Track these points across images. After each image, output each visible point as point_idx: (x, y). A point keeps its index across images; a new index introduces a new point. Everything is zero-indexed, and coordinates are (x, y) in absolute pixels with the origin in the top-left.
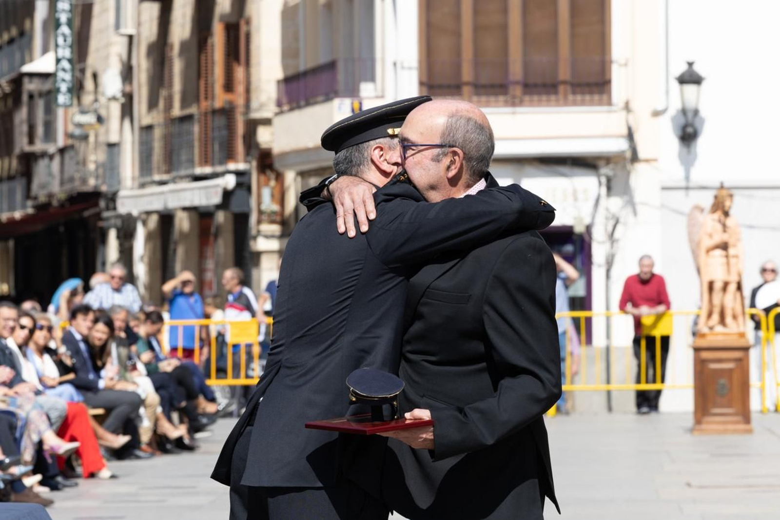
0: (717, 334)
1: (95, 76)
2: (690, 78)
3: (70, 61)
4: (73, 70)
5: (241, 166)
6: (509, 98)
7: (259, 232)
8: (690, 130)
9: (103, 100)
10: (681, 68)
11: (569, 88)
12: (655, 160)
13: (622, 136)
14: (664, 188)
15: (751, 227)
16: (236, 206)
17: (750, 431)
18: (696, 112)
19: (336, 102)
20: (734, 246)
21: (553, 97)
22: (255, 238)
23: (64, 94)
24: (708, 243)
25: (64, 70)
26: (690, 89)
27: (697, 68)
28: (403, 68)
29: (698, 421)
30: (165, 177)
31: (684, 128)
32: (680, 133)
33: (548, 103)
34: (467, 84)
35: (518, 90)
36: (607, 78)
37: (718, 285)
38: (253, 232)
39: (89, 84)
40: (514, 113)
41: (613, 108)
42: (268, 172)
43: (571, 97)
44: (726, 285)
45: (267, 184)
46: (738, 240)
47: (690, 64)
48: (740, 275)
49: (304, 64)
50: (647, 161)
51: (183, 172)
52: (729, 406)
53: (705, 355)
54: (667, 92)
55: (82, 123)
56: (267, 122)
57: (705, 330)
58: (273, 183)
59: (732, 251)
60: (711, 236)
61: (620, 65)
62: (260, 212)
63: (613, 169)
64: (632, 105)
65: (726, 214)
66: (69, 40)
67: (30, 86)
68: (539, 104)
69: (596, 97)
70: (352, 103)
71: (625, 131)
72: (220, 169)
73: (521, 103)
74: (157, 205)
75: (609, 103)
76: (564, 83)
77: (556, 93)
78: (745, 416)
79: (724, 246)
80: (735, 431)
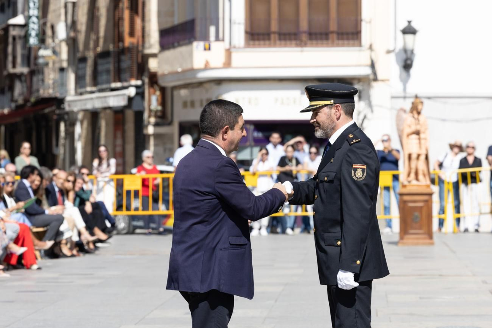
0: (413, 186)
1: (53, 27)
2: (409, 31)
3: (37, 17)
4: (39, 22)
5: (139, 83)
6: (298, 42)
7: (149, 123)
8: (409, 62)
9: (57, 41)
10: (403, 25)
11: (335, 36)
12: (388, 80)
13: (367, 66)
14: (393, 97)
15: (444, 120)
16: (136, 107)
17: (432, 244)
18: (412, 52)
19: (195, 44)
20: (424, 133)
21: (325, 42)
22: (147, 126)
23: (34, 38)
24: (407, 130)
25: (34, 23)
26: (409, 37)
27: (414, 25)
28: (235, 23)
29: (402, 238)
30: (94, 89)
31: (406, 60)
32: (402, 64)
33: (322, 45)
34: (274, 33)
35: (304, 37)
36: (359, 29)
37: (414, 156)
38: (146, 122)
39: (49, 32)
40: (302, 51)
41: (362, 48)
42: (156, 86)
43: (336, 42)
44: (419, 156)
45: (154, 94)
46: (426, 129)
47: (409, 22)
48: (427, 150)
49: (177, 20)
50: (383, 81)
51: (104, 86)
52: (420, 228)
53: (406, 198)
54: (395, 39)
55: (44, 56)
56: (154, 56)
57: (406, 183)
58: (158, 93)
59: (422, 136)
60: (410, 126)
61: (367, 23)
62: (150, 111)
63: (363, 86)
64: (374, 47)
65: (419, 113)
66: (37, 5)
67: (13, 32)
68: (317, 45)
69: (351, 42)
70: (205, 45)
71: (369, 62)
72: (126, 84)
73: (305, 45)
74: (89, 106)
75: (360, 45)
76: (332, 32)
77: (327, 39)
78: (430, 235)
79: (417, 133)
80: (424, 244)
